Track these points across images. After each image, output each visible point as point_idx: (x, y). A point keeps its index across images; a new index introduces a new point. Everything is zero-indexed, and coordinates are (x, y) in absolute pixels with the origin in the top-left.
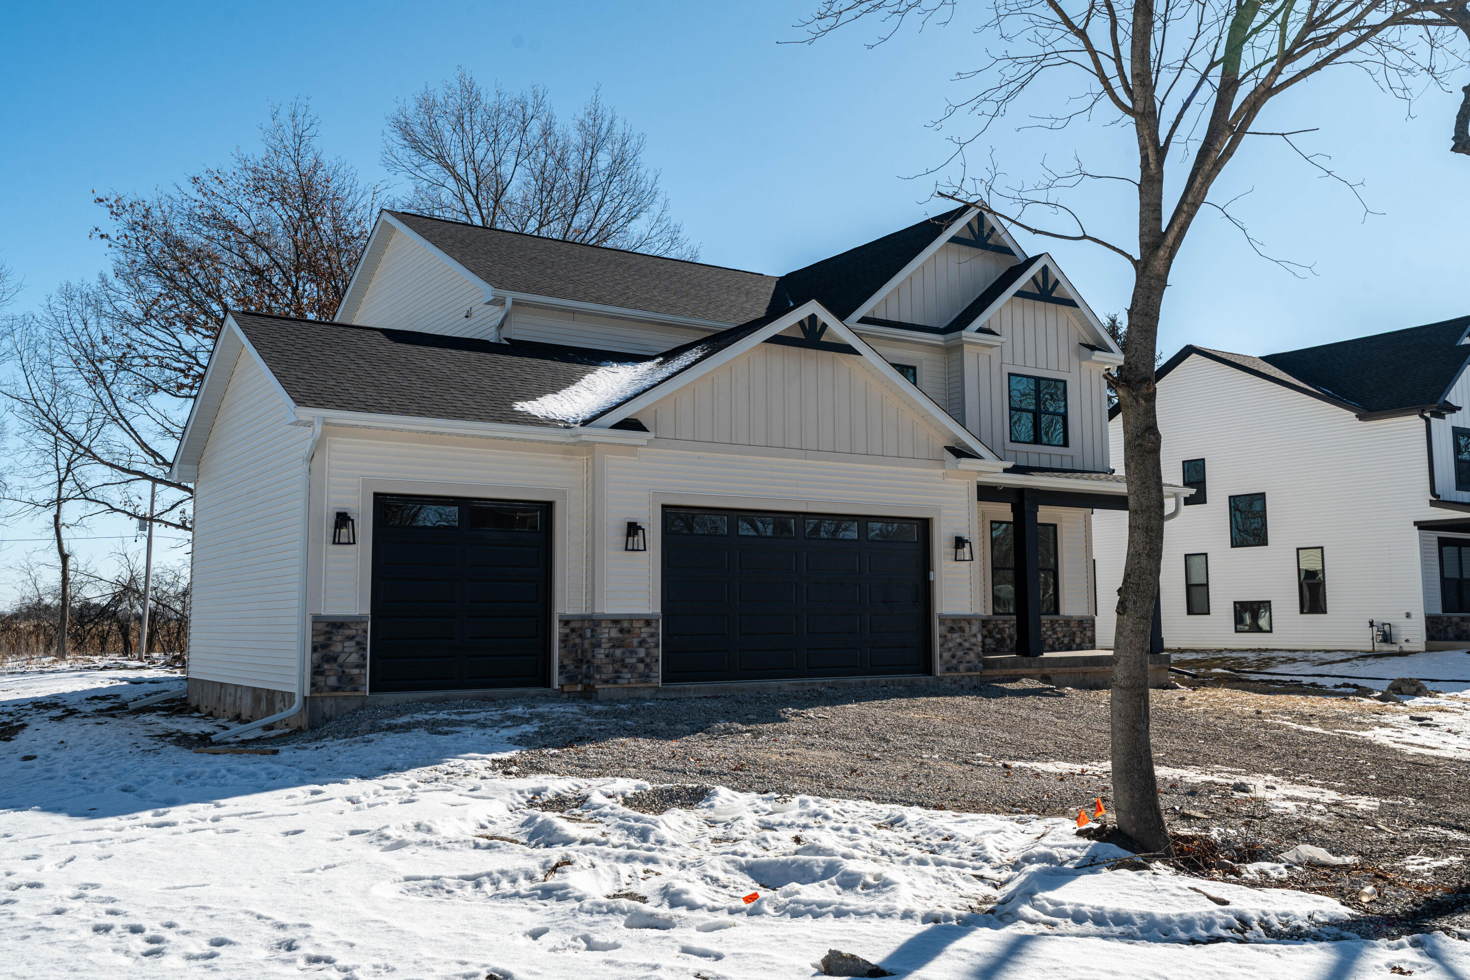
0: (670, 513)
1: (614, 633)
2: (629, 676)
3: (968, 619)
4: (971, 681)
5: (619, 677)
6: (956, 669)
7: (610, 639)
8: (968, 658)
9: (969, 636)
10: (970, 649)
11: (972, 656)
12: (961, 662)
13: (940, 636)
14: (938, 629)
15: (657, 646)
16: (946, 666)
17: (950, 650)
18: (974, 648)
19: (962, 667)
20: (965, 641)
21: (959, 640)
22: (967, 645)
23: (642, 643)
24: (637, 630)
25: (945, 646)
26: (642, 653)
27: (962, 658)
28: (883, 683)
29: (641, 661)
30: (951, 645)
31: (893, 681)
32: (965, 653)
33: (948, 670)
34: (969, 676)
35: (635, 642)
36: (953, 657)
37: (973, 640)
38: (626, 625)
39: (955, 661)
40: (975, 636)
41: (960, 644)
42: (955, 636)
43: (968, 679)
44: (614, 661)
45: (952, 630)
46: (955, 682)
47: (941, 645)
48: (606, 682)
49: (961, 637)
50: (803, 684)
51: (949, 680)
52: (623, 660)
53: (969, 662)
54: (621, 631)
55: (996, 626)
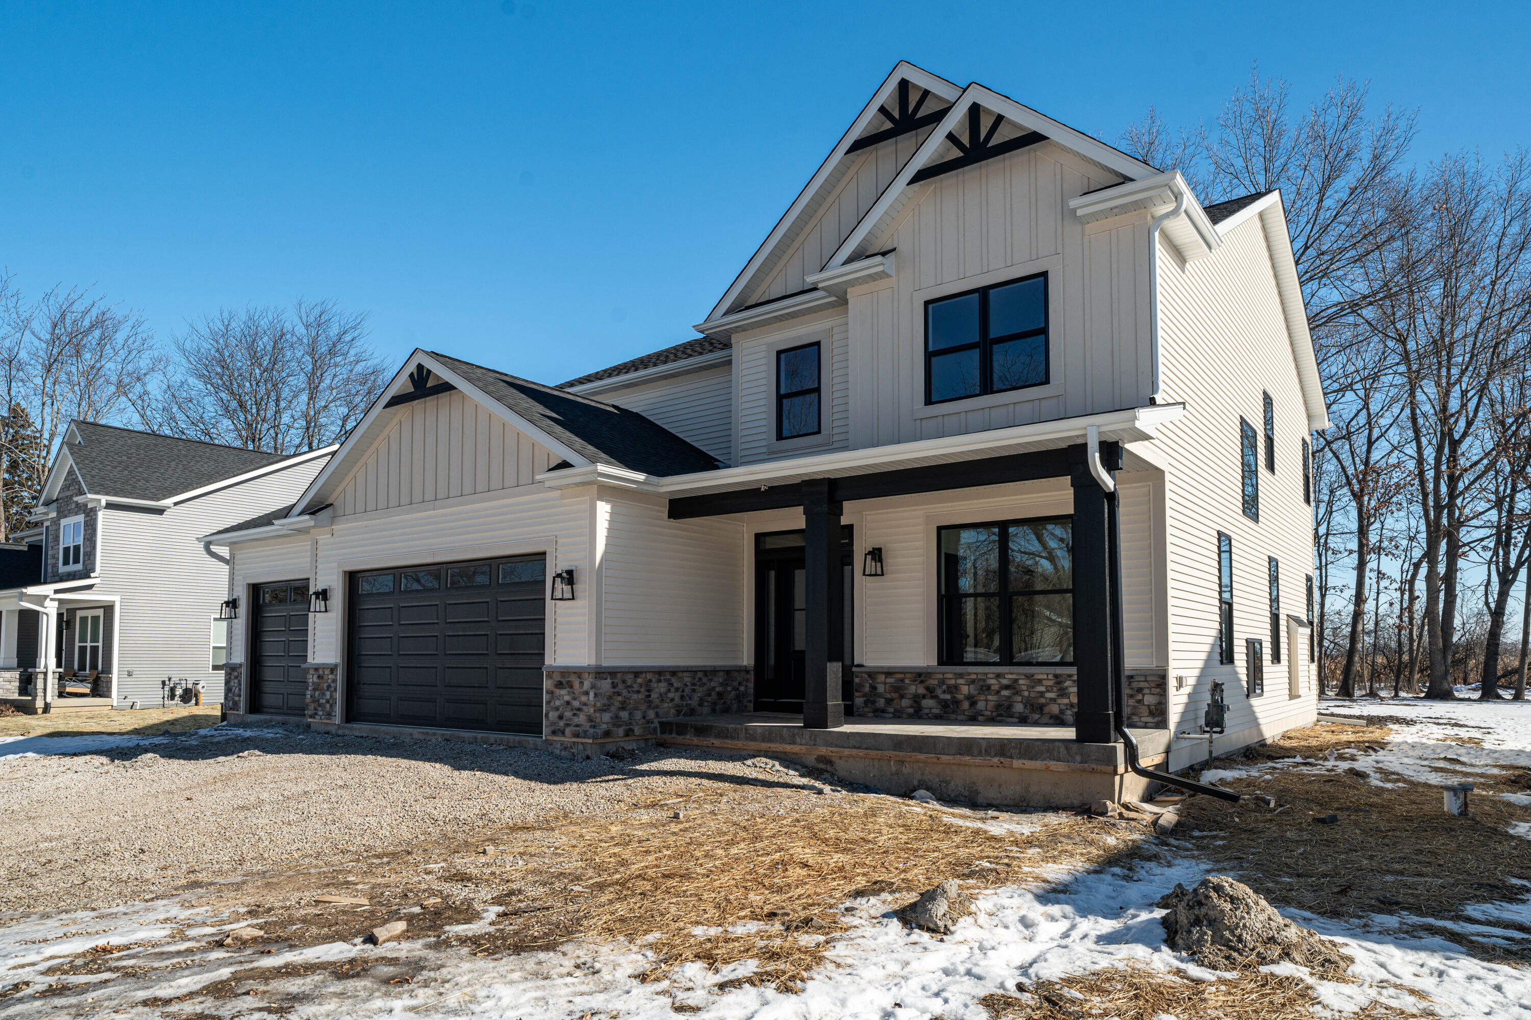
0: (352, 578)
1: (315, 679)
2: (321, 713)
3: (578, 672)
4: (585, 749)
5: (316, 714)
6: (563, 733)
7: (313, 683)
8: (576, 720)
9: (580, 693)
10: (579, 710)
11: (582, 719)
12: (567, 725)
13: (547, 692)
14: (547, 684)
15: (335, 690)
16: (552, 728)
17: (557, 709)
18: (585, 708)
19: (568, 731)
20: (574, 699)
21: (567, 698)
22: (576, 704)
23: (329, 686)
24: (326, 677)
25: (552, 704)
26: (328, 694)
27: (570, 719)
28: (492, 740)
29: (328, 702)
30: (558, 703)
31: (502, 739)
32: (574, 715)
33: (554, 733)
34: (582, 743)
35: (325, 685)
36: (561, 717)
37: (584, 699)
38: (321, 672)
39: (562, 723)
40: (587, 693)
41: (568, 703)
42: (563, 692)
43: (581, 747)
44: (314, 701)
45: (559, 685)
46: (565, 749)
47: (548, 703)
48: (311, 717)
49: (569, 693)
50: (427, 734)
51: (558, 746)
52: (318, 701)
53: (577, 726)
54: (319, 677)
55: (942, 682)
